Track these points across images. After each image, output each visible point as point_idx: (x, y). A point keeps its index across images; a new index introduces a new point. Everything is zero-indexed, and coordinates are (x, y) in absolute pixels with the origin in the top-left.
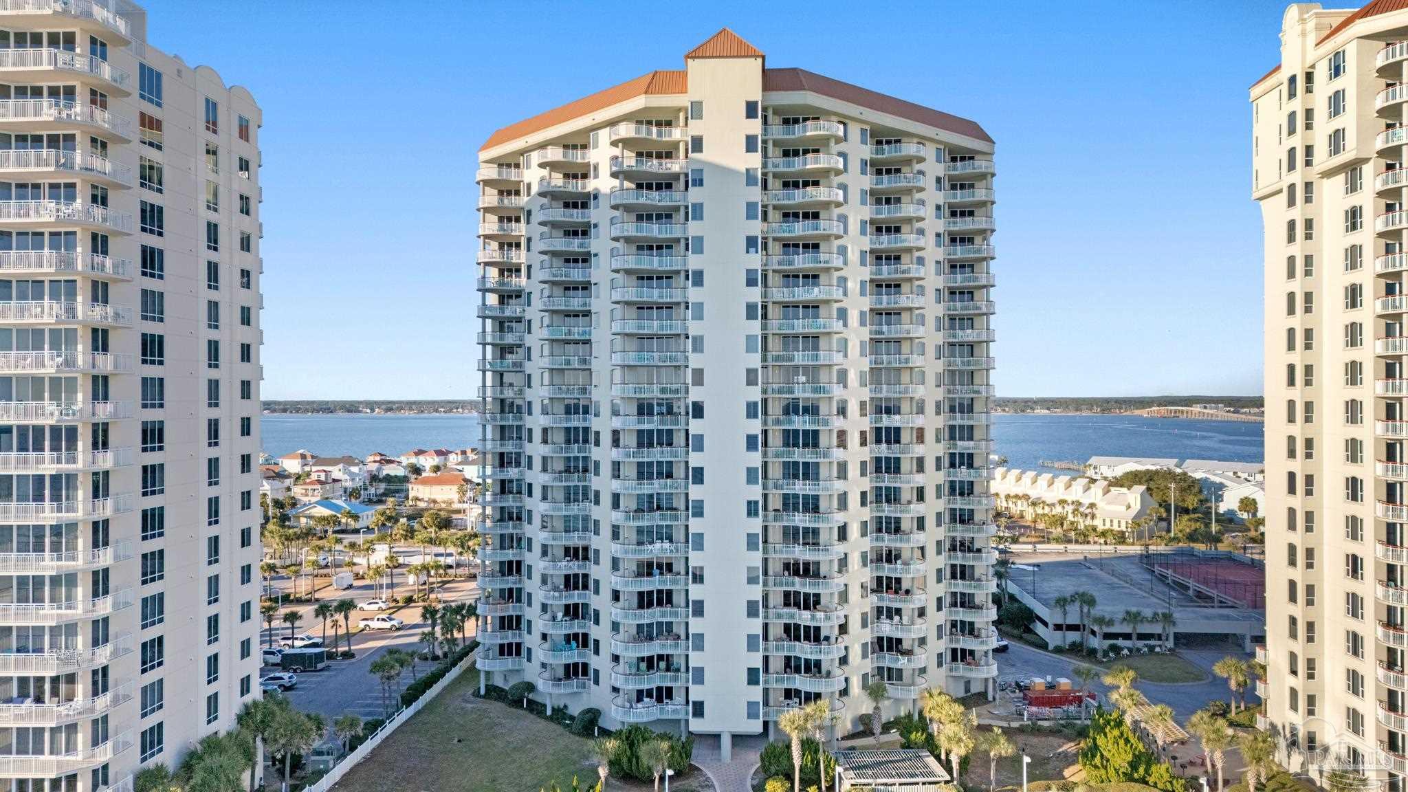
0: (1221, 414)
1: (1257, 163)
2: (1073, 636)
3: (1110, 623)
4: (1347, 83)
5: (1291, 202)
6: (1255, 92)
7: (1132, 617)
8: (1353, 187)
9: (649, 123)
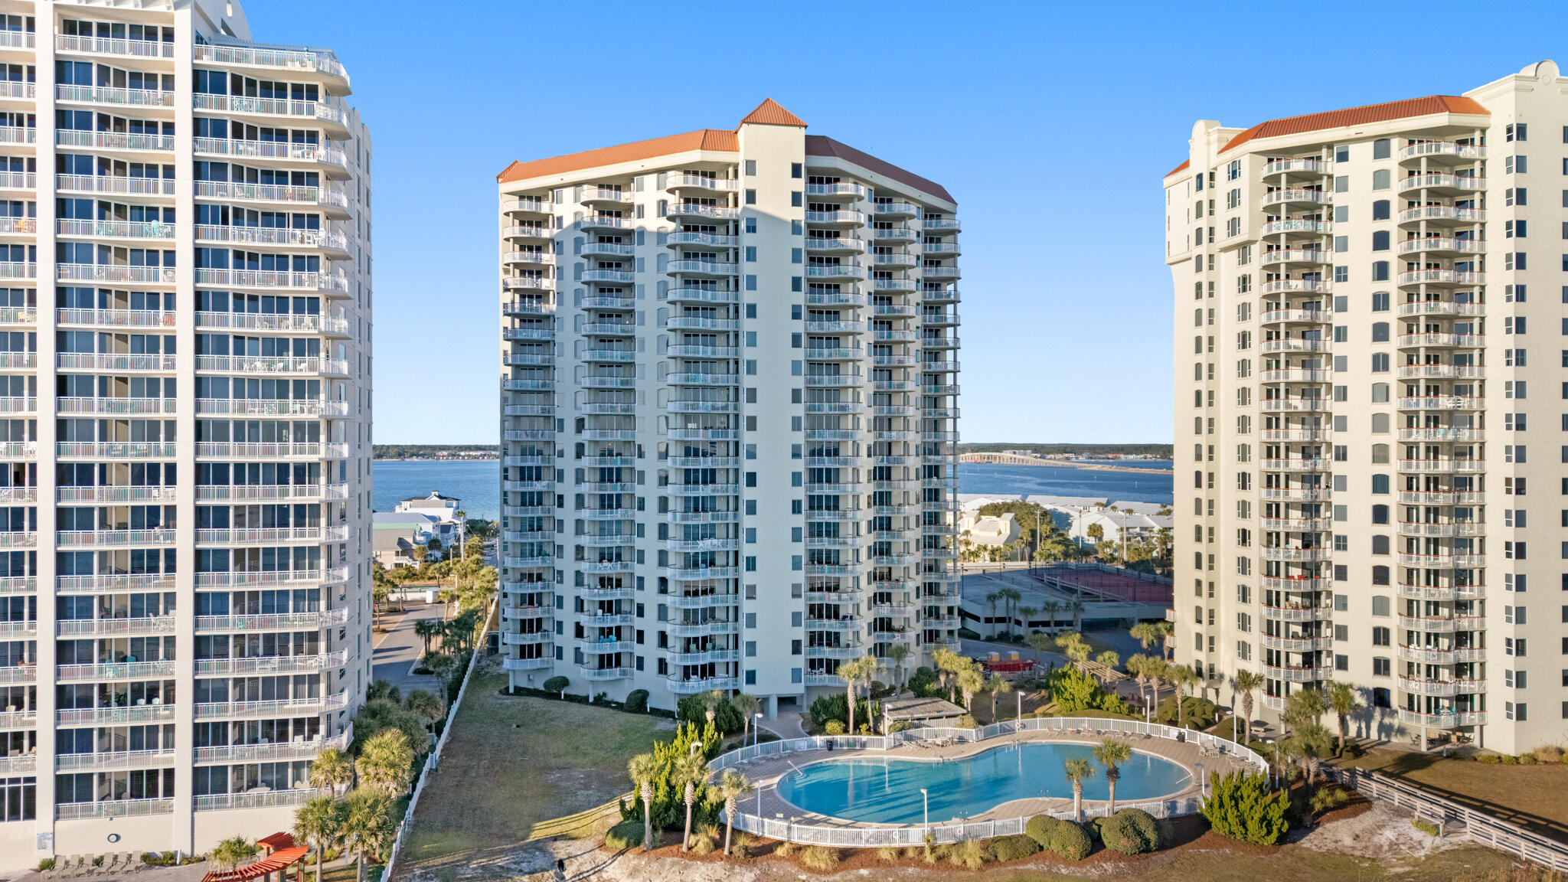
0: (1031, 459)
1: (1169, 236)
2: (1001, 627)
3: (1034, 611)
4: (1242, 183)
5: (1199, 268)
6: (1167, 181)
7: (1050, 607)
8: (1244, 260)
9: (696, 173)
